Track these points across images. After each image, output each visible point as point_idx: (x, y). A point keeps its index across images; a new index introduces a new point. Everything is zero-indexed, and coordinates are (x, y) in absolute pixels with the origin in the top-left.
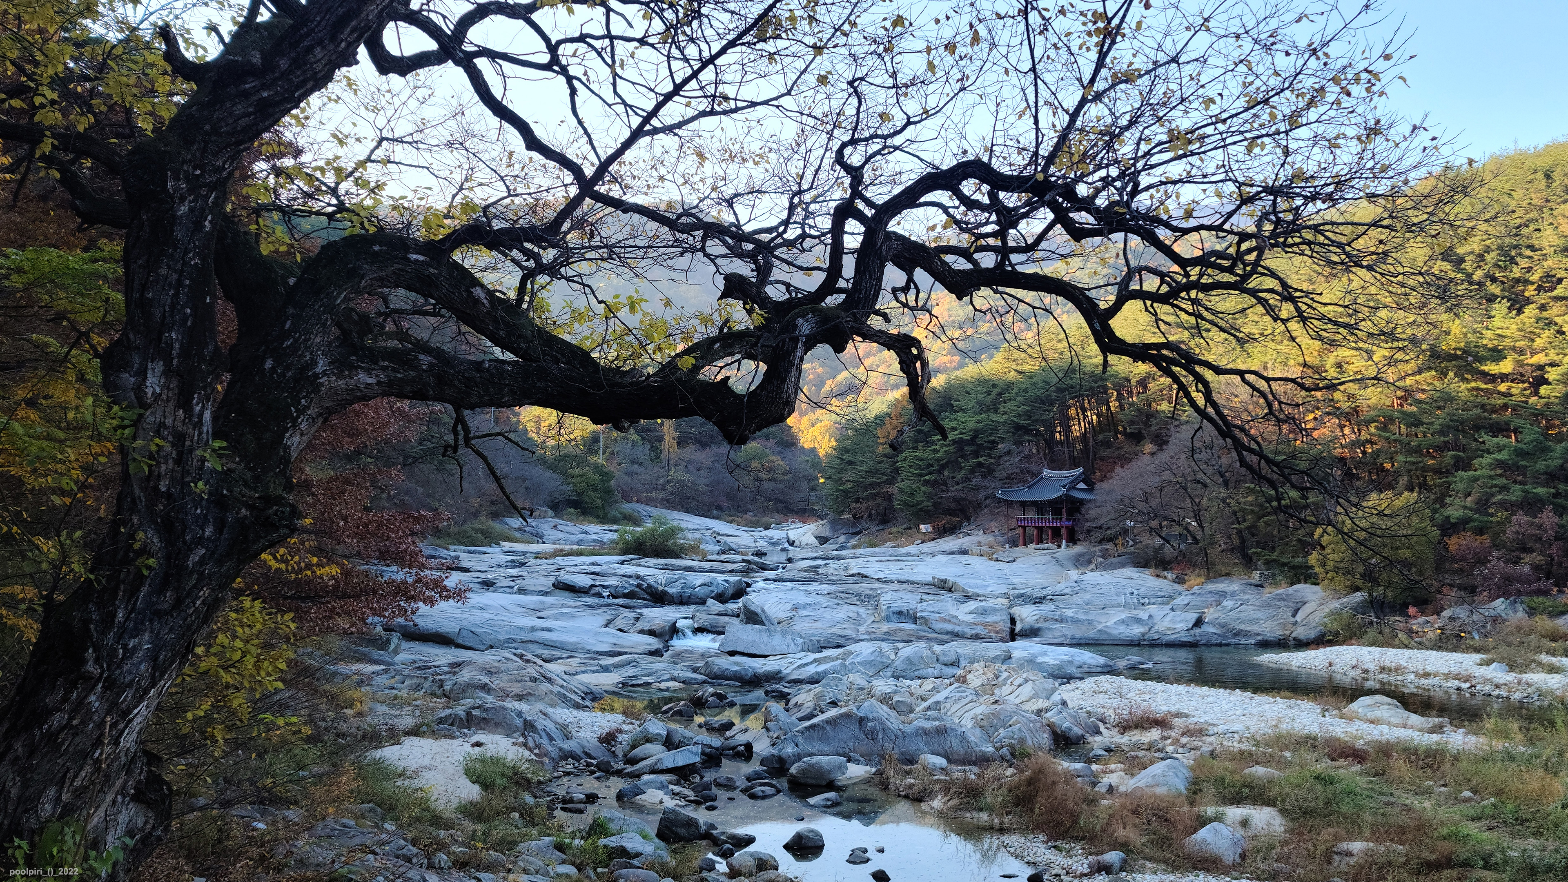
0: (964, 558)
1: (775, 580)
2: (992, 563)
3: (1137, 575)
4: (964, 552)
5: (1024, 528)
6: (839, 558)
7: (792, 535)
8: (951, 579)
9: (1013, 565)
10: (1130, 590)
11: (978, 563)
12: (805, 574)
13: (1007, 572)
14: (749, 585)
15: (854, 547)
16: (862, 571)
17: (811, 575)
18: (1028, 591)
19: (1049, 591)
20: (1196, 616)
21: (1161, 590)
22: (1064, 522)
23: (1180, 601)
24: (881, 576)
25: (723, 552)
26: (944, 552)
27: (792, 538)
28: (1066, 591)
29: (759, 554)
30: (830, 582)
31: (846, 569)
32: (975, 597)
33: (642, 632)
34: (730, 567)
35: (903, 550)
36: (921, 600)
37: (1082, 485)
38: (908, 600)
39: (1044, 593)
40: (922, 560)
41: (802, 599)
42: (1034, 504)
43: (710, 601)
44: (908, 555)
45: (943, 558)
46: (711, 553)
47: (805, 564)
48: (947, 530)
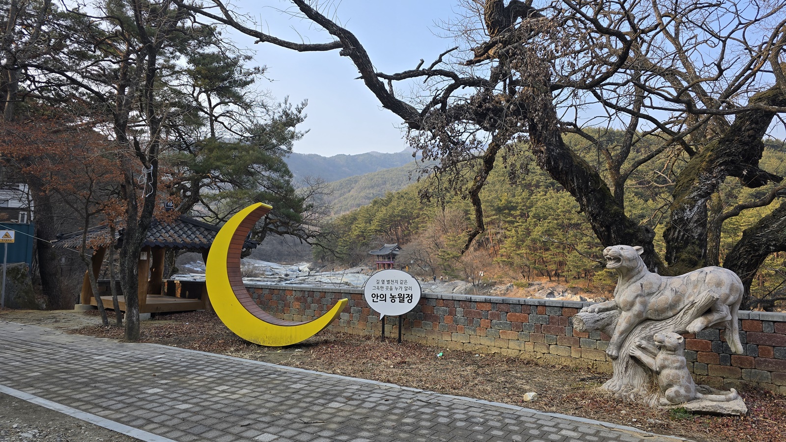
0: (356, 275)
2: (366, 276)
4: (357, 273)
5: (379, 264)
6: (314, 276)
8: (349, 282)
11: (359, 276)
15: (321, 272)
22: (391, 262)
24: (326, 281)
25: (272, 275)
26: (351, 273)
27: (300, 269)
29: (287, 275)
34: (274, 280)
37: (397, 249)
42: (382, 256)
45: (350, 275)
46: (269, 275)
47: (300, 278)
48: (353, 265)
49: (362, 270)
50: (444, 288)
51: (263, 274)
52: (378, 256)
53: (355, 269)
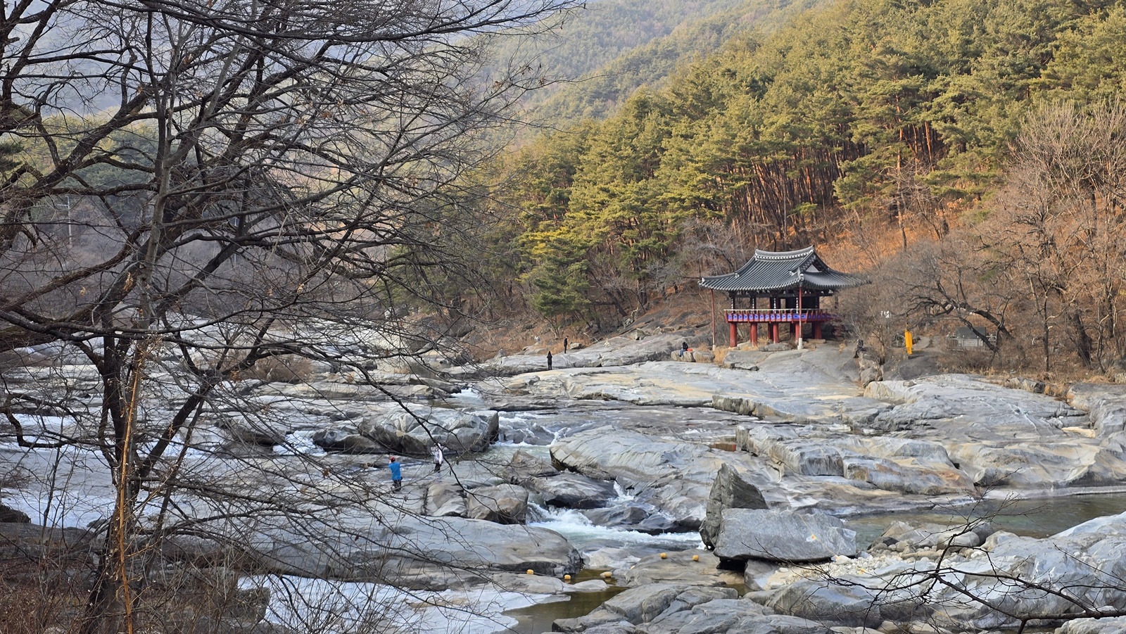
4: (656, 357)
5: (735, 324)
16: (602, 390)
22: (798, 316)
31: (565, 387)
37: (813, 269)
52: (733, 295)
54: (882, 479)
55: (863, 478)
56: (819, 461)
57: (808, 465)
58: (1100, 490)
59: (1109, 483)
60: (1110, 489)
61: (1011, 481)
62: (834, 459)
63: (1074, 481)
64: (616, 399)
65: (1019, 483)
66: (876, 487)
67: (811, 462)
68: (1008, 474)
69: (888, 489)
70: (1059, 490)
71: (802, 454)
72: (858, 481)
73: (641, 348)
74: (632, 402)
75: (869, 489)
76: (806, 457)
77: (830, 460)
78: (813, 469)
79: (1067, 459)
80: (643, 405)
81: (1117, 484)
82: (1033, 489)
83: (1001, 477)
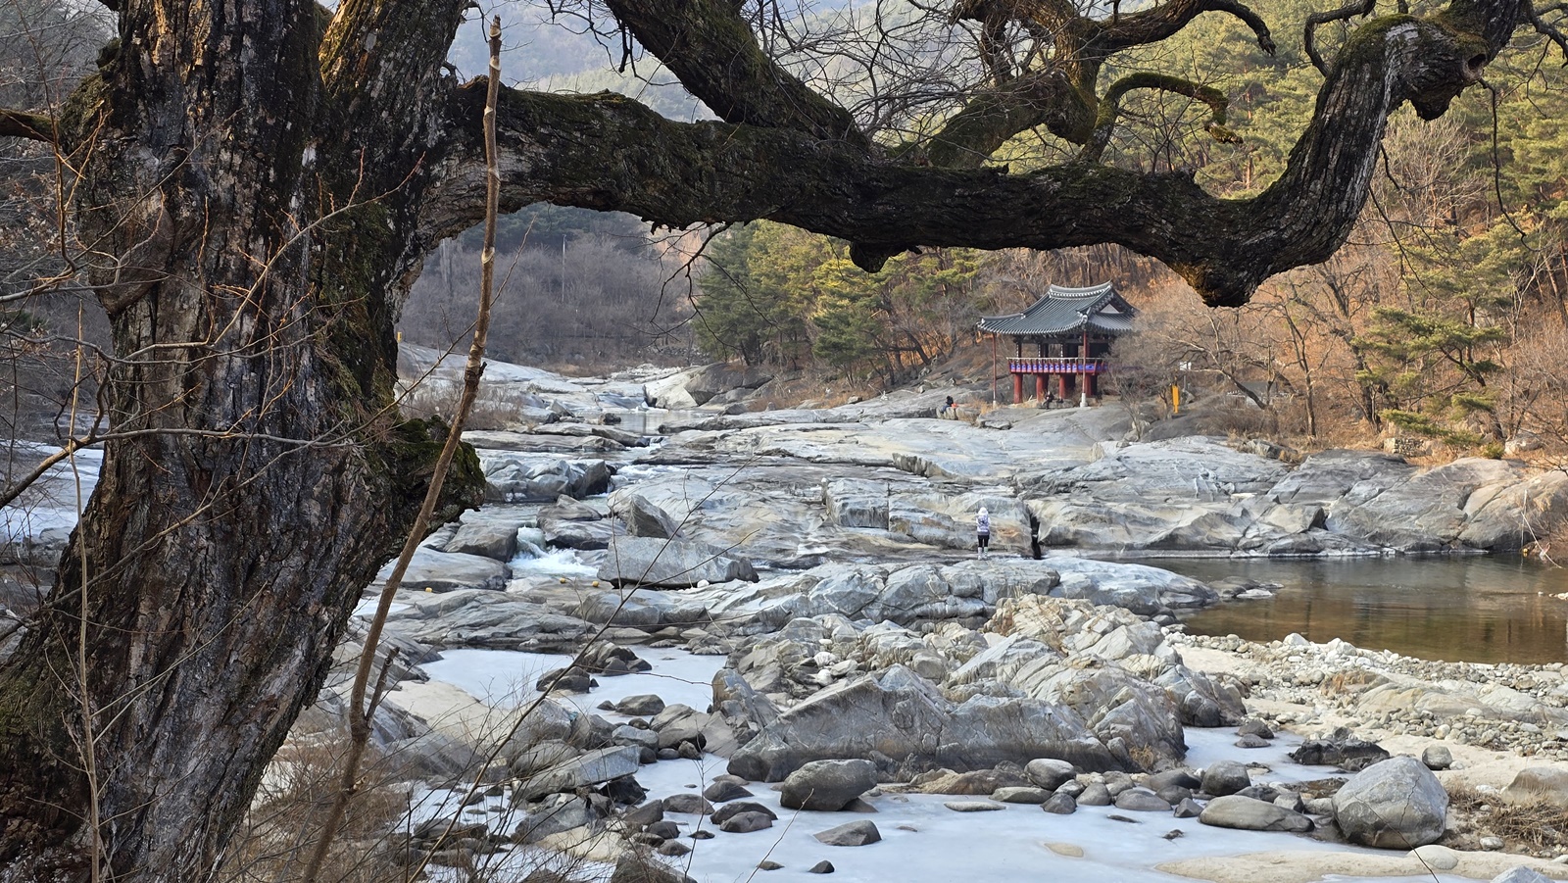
0: (929, 424)
1: (651, 463)
2: (977, 431)
3: (1208, 447)
4: (929, 414)
5: (1020, 375)
6: (741, 426)
7: (653, 390)
8: (925, 458)
9: (1011, 433)
10: (1202, 471)
11: (957, 432)
12: (694, 453)
13: (1002, 443)
14: (614, 471)
15: (754, 408)
16: (783, 446)
17: (704, 453)
18: (1047, 474)
19: (1077, 473)
20: (1314, 510)
21: (1249, 469)
22: (1081, 366)
23: (1283, 486)
24: (812, 453)
25: (554, 419)
26: (898, 415)
27: (652, 394)
28: (1105, 473)
29: (610, 420)
30: (739, 464)
31: (756, 442)
32: (969, 486)
33: (466, 549)
34: (574, 441)
35: (835, 412)
36: (890, 492)
37: (1111, 310)
38: (867, 494)
39: (1071, 476)
40: (867, 427)
41: (702, 492)
42: (1034, 338)
43: (563, 500)
44: (841, 419)
45: (899, 424)
46: (539, 420)
47: (689, 436)
48: (896, 381)
49: (950, 401)
50: (1416, 493)
51: (514, 417)
52: (1019, 339)
53: (910, 399)
54: (924, 532)
55: (904, 531)
56: (862, 512)
57: (849, 516)
58: (1183, 554)
59: (1196, 547)
60: (1195, 554)
61: (1080, 541)
62: (880, 511)
63: (1152, 543)
64: (792, 455)
65: (1087, 543)
66: (916, 540)
67: (853, 512)
68: (1077, 533)
69: (929, 543)
70: (1131, 552)
71: (844, 505)
72: (899, 534)
73: (914, 403)
74: (808, 459)
75: (907, 542)
76: (848, 508)
77: (875, 512)
78: (855, 520)
79: (1164, 521)
80: (819, 462)
81: (1204, 549)
82: (1100, 549)
83: (1070, 537)
